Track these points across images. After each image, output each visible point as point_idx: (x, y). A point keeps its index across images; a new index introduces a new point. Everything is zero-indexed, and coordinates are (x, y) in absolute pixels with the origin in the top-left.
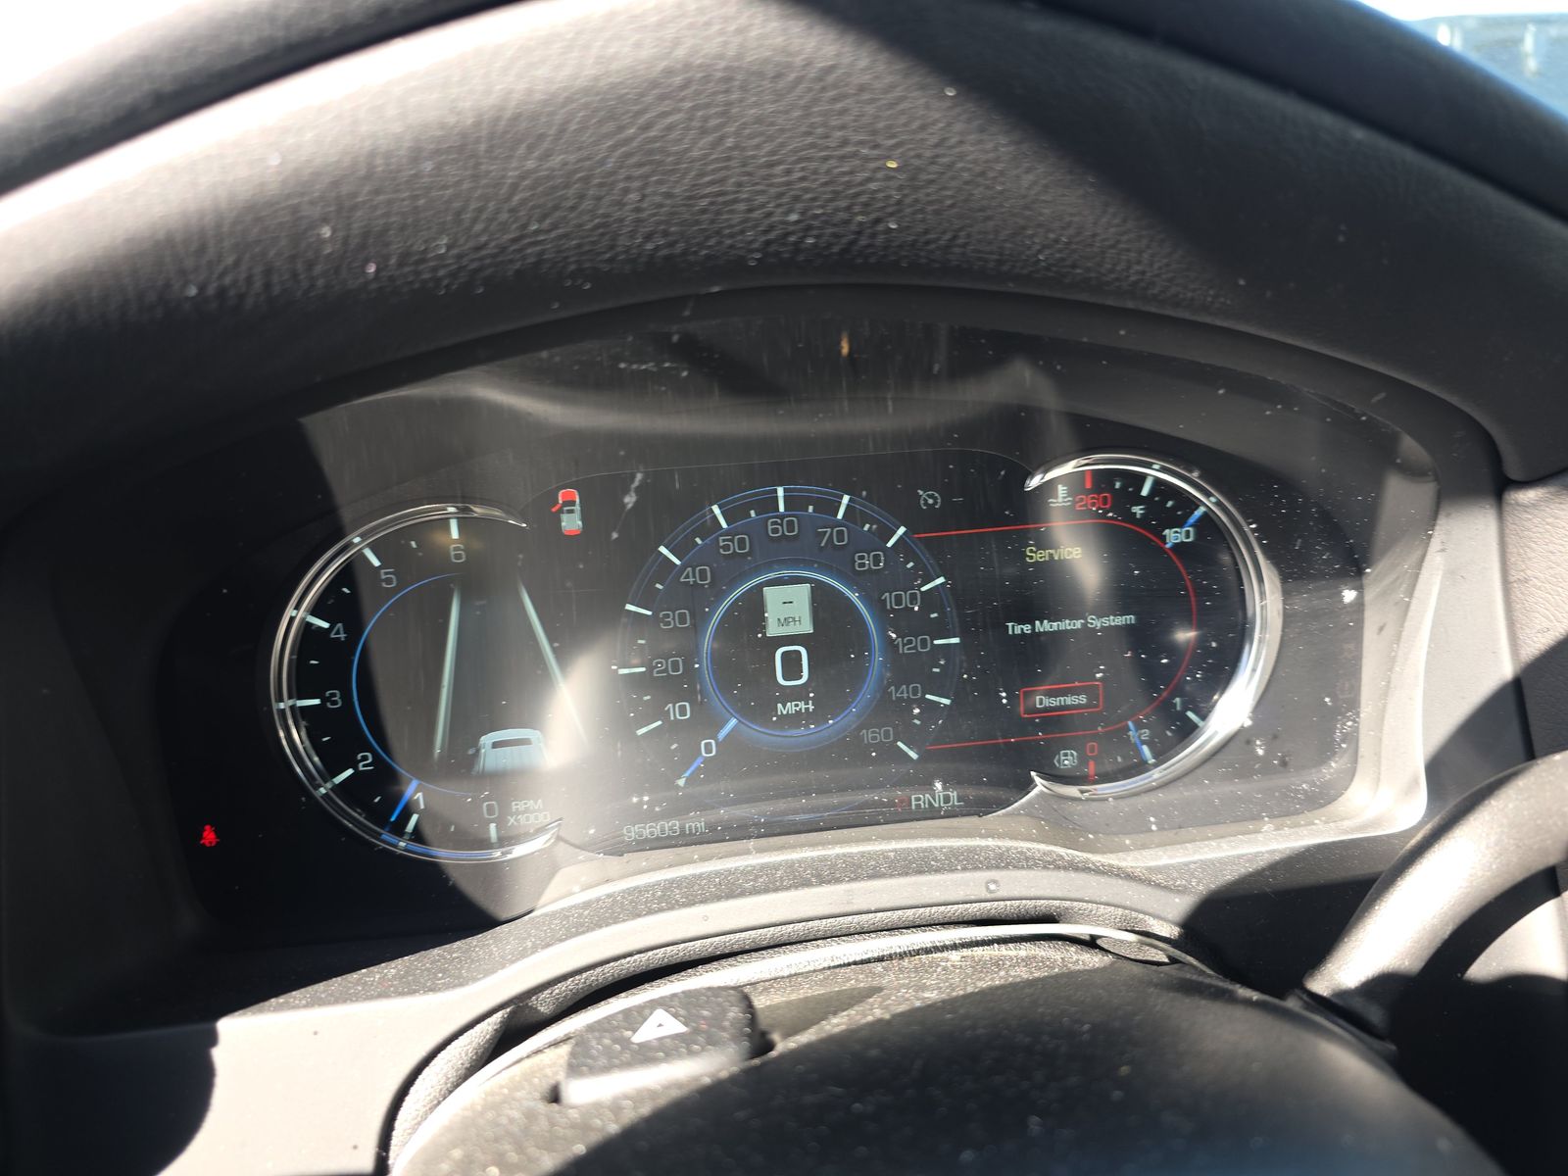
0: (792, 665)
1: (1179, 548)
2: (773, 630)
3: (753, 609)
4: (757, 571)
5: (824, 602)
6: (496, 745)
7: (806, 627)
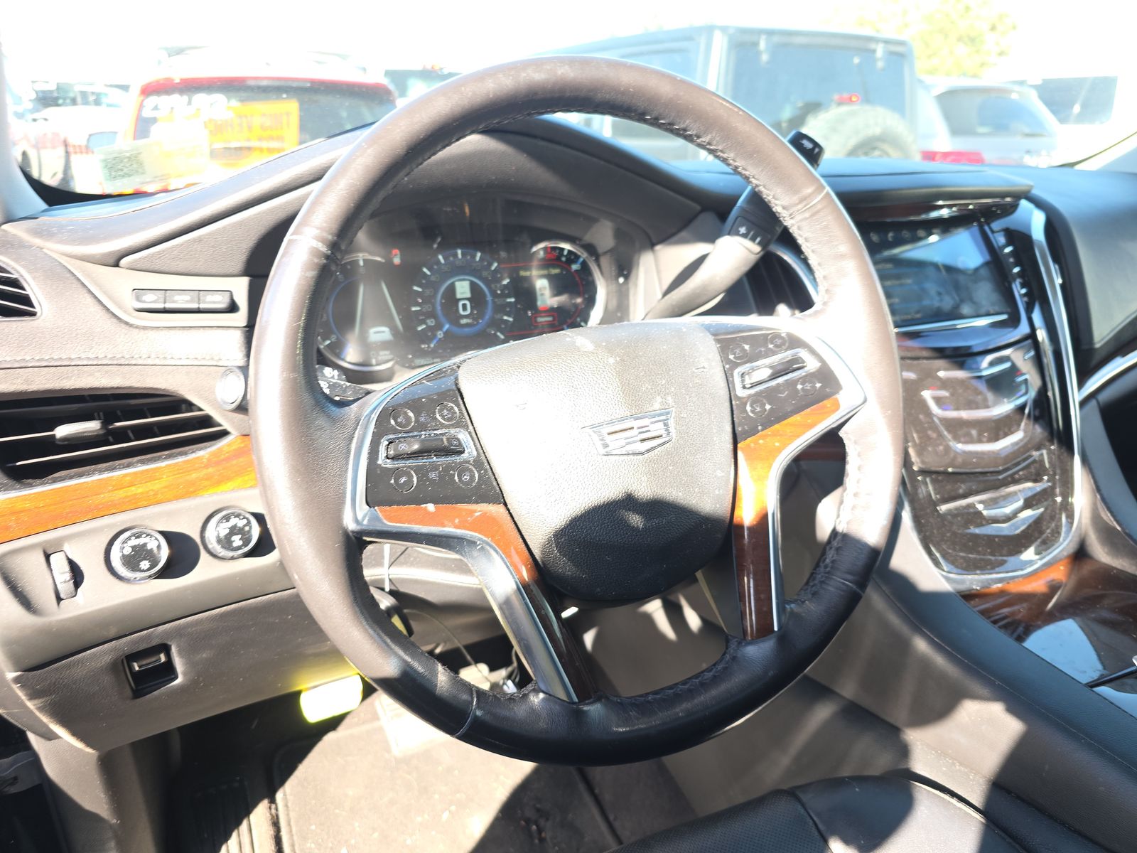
0: (464, 307)
1: (576, 271)
2: (459, 296)
3: (452, 289)
4: (452, 277)
5: (474, 287)
6: (376, 333)
7: (468, 295)
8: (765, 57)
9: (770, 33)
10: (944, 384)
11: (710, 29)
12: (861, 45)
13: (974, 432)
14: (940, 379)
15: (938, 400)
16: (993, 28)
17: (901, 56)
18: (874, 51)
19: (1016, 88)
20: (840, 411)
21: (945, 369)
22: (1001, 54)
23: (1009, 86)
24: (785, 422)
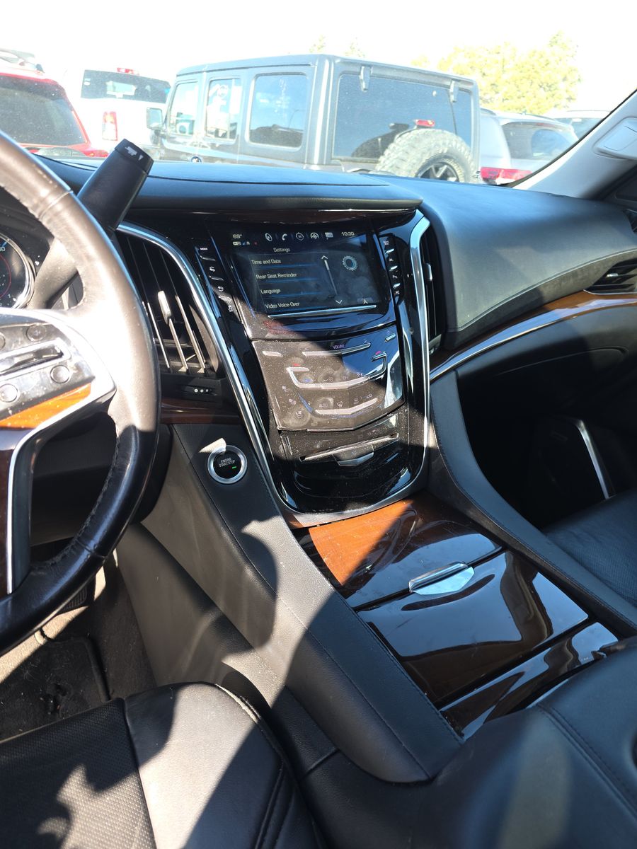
1: (2, 252)
8: (364, 85)
9: (368, 65)
10: (307, 362)
11: (322, 58)
12: (438, 81)
13: (331, 400)
14: (304, 358)
15: (298, 375)
16: (565, 79)
17: (468, 92)
18: (449, 87)
19: (561, 124)
20: (89, 396)
21: (310, 350)
22: (570, 99)
23: (557, 123)
24: (38, 406)
